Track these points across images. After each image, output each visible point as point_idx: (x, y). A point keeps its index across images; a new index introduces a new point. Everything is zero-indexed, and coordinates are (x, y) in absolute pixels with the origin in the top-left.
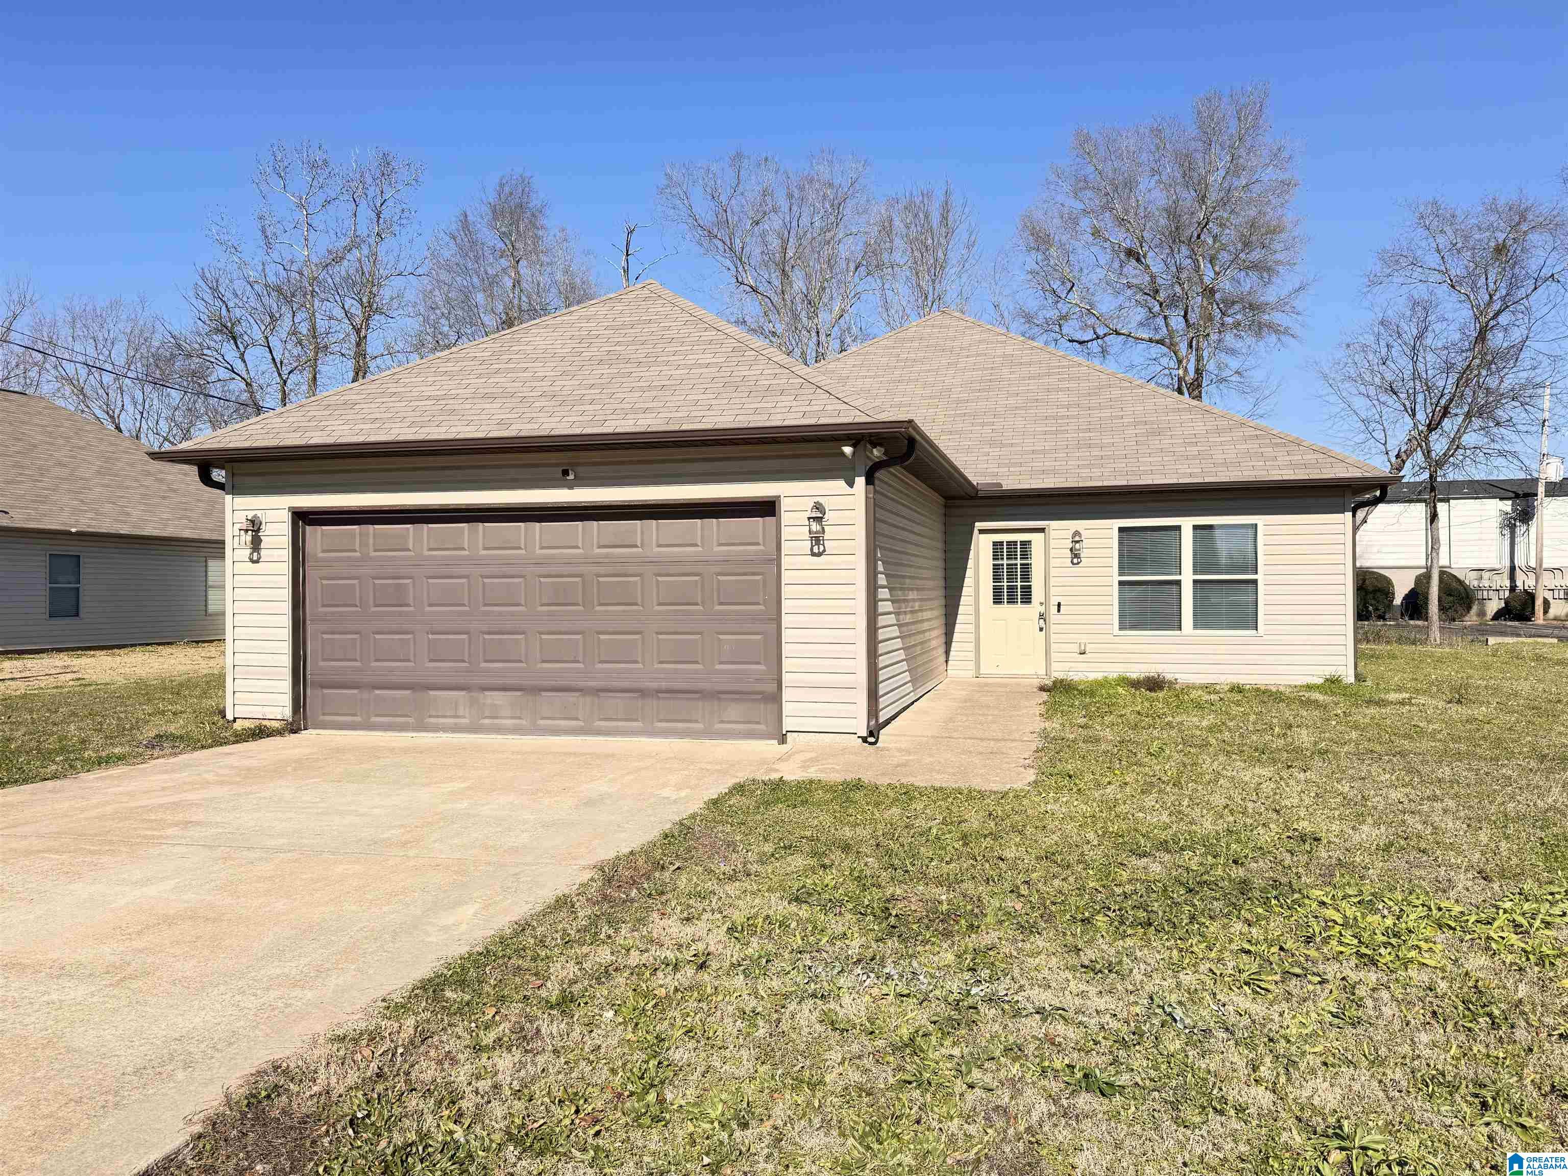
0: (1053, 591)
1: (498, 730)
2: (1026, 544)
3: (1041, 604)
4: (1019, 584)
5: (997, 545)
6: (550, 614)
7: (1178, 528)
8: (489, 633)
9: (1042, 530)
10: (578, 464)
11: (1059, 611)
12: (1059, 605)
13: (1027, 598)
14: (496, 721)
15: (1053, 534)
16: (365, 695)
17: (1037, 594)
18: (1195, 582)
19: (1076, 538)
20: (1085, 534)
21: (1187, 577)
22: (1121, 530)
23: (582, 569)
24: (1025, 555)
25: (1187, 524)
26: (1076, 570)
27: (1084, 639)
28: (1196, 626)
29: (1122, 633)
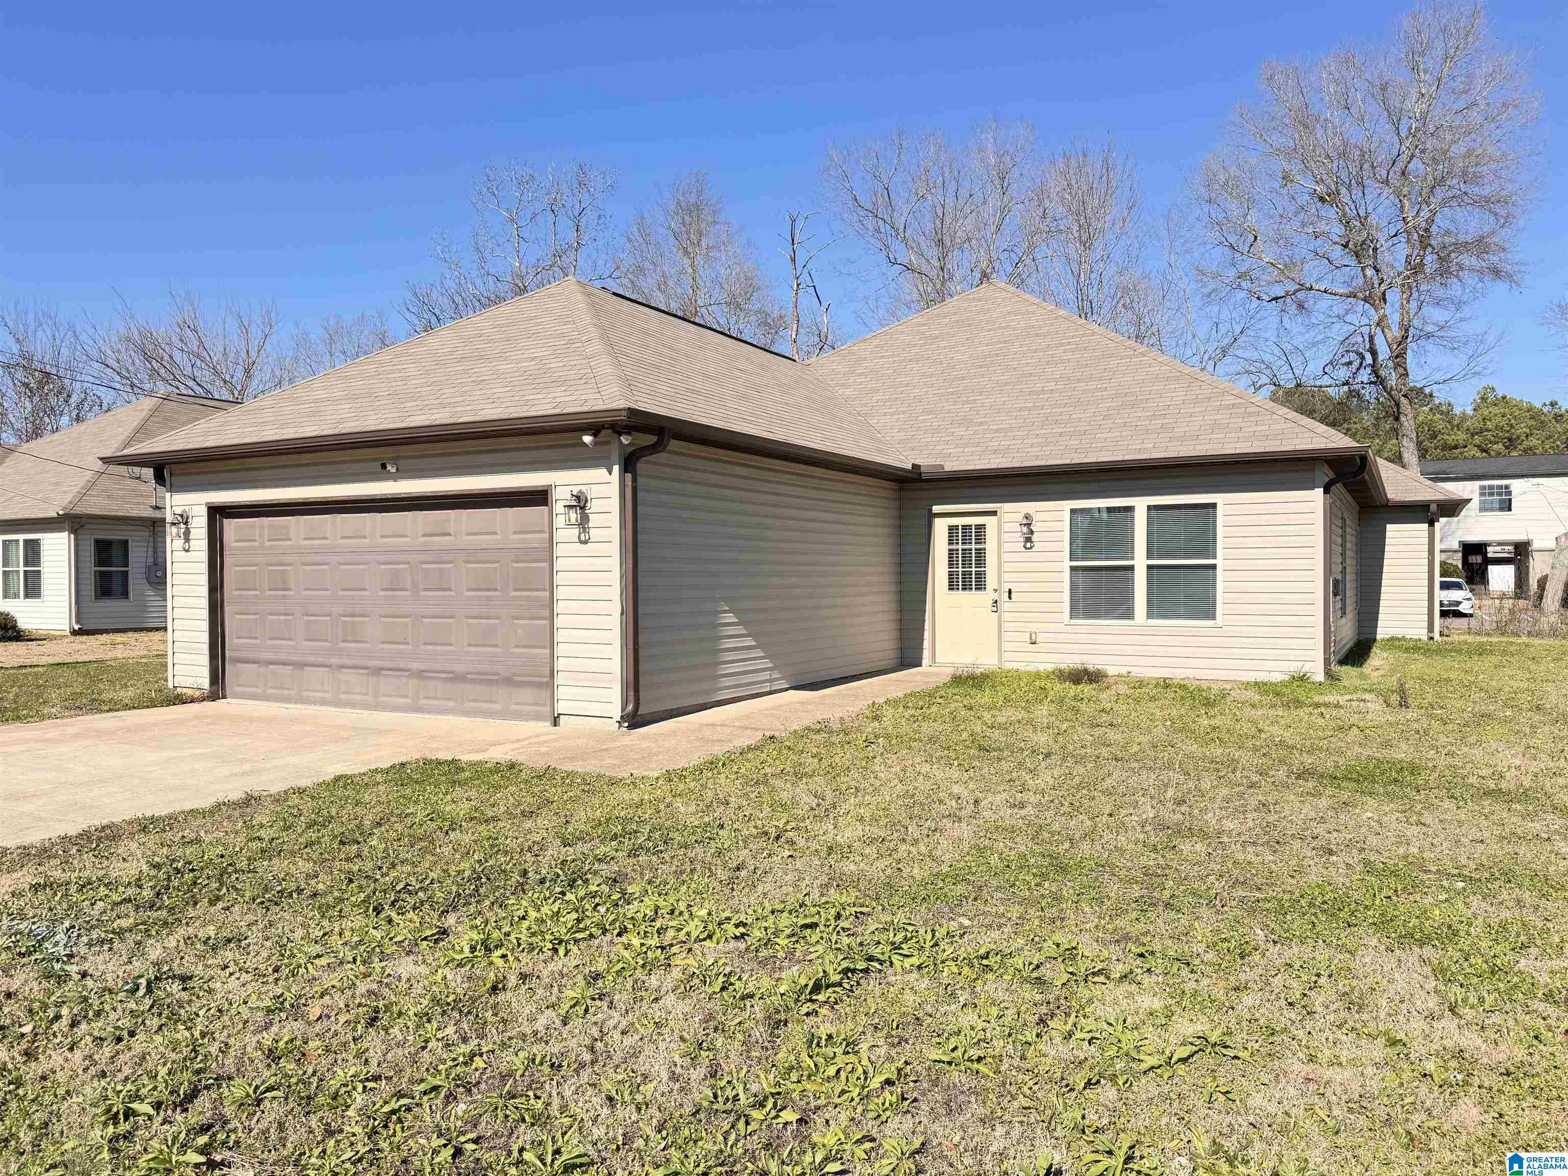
0: (1006, 577)
1: (352, 705)
2: (981, 528)
3: (995, 590)
4: (974, 569)
5: (952, 529)
6: (386, 598)
7: (1130, 509)
8: (345, 616)
9: (994, 513)
10: (397, 458)
11: (1010, 598)
12: (1010, 592)
13: (981, 586)
14: (350, 696)
15: (1006, 517)
16: (262, 670)
17: (991, 580)
18: (1150, 567)
19: (1028, 522)
20: (1036, 517)
21: (1140, 561)
22: (1073, 511)
23: (407, 557)
24: (980, 539)
25: (1141, 504)
26: (1028, 555)
27: (1033, 627)
28: (1150, 615)
29: (1073, 621)
